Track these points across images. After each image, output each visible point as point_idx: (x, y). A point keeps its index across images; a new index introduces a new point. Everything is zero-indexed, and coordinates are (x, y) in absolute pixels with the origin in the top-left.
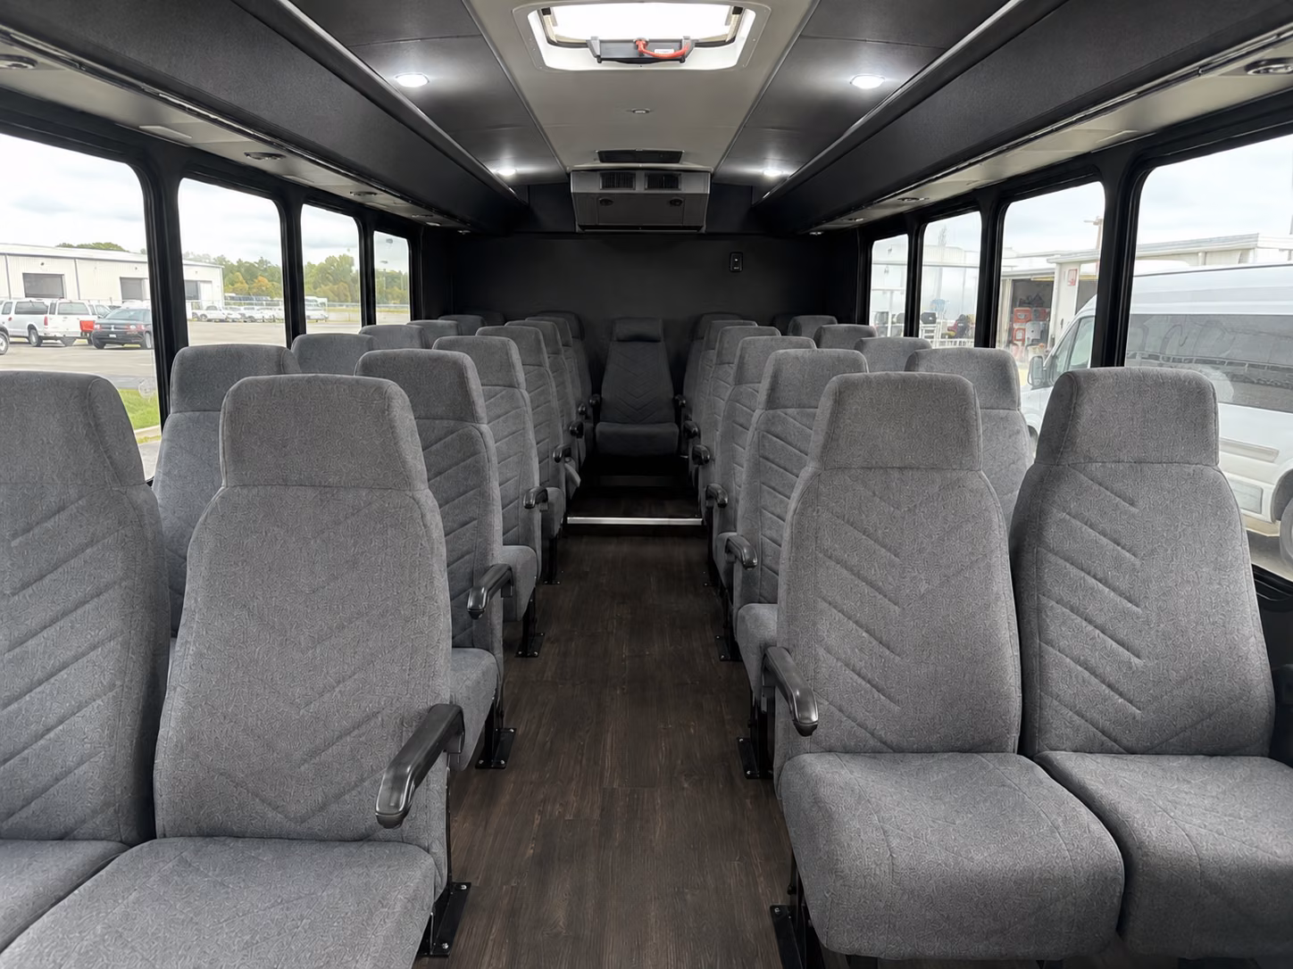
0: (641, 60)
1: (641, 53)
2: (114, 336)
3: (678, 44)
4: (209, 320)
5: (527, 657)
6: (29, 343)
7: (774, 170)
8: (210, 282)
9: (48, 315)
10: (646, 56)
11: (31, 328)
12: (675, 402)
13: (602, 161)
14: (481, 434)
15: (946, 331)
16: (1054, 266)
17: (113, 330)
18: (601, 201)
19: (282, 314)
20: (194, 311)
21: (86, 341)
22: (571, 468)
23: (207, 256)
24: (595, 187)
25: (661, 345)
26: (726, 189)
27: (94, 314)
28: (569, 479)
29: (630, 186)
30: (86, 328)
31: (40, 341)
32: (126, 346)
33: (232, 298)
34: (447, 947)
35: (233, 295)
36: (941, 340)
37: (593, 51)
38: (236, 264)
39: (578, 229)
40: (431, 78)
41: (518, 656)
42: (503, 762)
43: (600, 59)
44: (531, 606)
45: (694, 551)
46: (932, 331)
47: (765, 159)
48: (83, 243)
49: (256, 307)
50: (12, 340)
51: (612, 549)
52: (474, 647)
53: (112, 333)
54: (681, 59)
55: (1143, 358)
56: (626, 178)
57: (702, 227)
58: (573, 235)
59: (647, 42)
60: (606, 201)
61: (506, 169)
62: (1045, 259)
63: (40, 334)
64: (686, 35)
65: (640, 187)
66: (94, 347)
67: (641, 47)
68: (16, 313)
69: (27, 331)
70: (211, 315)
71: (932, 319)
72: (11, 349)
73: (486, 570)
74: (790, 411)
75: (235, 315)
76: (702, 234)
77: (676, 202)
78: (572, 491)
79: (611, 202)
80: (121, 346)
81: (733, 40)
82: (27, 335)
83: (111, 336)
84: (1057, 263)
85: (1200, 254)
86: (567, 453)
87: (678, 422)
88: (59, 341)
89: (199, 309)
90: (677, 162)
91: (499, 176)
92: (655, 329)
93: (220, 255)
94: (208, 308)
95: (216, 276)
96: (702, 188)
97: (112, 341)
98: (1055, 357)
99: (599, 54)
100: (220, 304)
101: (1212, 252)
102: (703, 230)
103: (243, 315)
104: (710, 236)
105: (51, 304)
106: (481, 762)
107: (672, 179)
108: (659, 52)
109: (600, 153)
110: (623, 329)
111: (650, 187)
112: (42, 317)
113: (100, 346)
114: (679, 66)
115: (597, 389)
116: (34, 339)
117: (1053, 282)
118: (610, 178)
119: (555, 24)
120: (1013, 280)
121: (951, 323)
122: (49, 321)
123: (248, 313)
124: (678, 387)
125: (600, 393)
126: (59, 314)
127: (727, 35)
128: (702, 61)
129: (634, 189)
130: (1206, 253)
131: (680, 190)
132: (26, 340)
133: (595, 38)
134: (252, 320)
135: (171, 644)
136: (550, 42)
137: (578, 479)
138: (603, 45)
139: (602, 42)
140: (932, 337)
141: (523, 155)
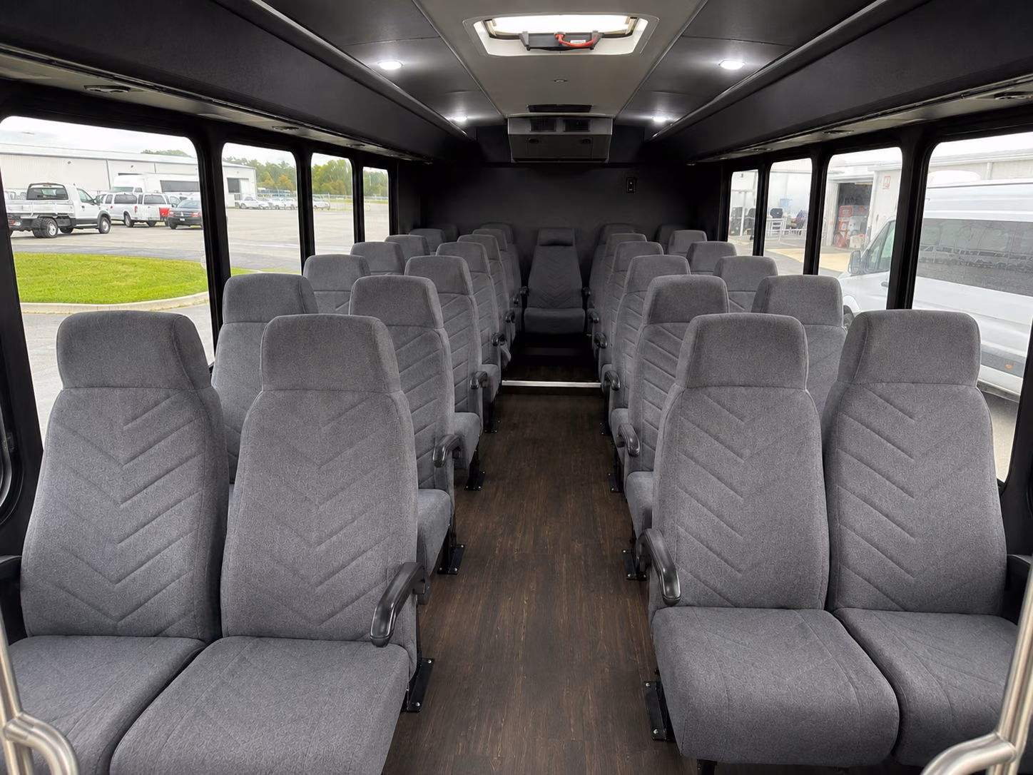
0: (560, 48)
1: (560, 43)
2: (184, 220)
3: (589, 36)
4: (247, 208)
5: (473, 490)
6: (125, 224)
7: (661, 118)
8: (248, 179)
9: (137, 205)
10: (564, 45)
11: (126, 214)
12: (583, 292)
13: (531, 112)
14: (439, 335)
15: (789, 223)
16: (873, 173)
17: (182, 215)
18: (530, 141)
19: (296, 204)
20: (237, 201)
21: (163, 224)
22: (505, 348)
23: (244, 160)
24: (527, 130)
25: (573, 249)
26: (624, 129)
27: (169, 203)
28: (503, 356)
29: (553, 129)
30: (164, 212)
31: (133, 224)
32: (192, 227)
33: (263, 191)
34: (419, 705)
35: (264, 189)
36: (785, 230)
37: (523, 41)
38: (265, 165)
39: (513, 161)
40: (403, 63)
41: (466, 489)
42: (456, 569)
43: (529, 48)
44: (476, 455)
45: (592, 406)
46: (779, 224)
47: (653, 110)
48: (159, 150)
49: (281, 199)
50: (113, 222)
51: (533, 405)
52: (434, 488)
53: (182, 217)
54: (591, 47)
55: (938, 250)
56: (549, 123)
57: (605, 159)
58: (508, 164)
59: (564, 35)
60: (533, 140)
61: (460, 117)
62: (867, 167)
63: (132, 219)
64: (596, 29)
65: (560, 130)
66: (169, 227)
67: (560, 39)
68: (115, 203)
69: (123, 216)
70: (248, 204)
71: (778, 213)
72: (112, 228)
73: (444, 436)
74: (665, 325)
75: (266, 204)
76: (605, 164)
77: (587, 141)
78: (506, 364)
79: (538, 142)
80: (188, 227)
81: (630, 34)
82: (123, 219)
83: (181, 220)
84: (875, 171)
85: (988, 164)
86: (502, 338)
87: (585, 307)
88: (145, 223)
89: (240, 199)
90: (588, 112)
91: (453, 122)
92: (568, 236)
93: (253, 159)
94: (247, 199)
95: (251, 174)
96: (608, 130)
97: (182, 223)
98: (869, 252)
99: (527, 43)
100: (254, 196)
101: (999, 162)
102: (607, 161)
103: (270, 204)
104: (612, 165)
105: (140, 196)
106: (441, 569)
107: (583, 124)
108: (573, 42)
109: (530, 107)
110: (545, 236)
111: (566, 131)
112: (134, 205)
113: (173, 228)
114: (588, 52)
115: (525, 282)
116: (128, 222)
117: (872, 186)
118: (537, 123)
119: (495, 25)
120: (841, 184)
121: (794, 216)
122: (138, 210)
123: (275, 203)
124: (586, 282)
125: (527, 286)
126: (145, 203)
127: (626, 30)
128: (606, 49)
129: (555, 131)
130: (993, 163)
131: (589, 131)
132: (123, 223)
133: (524, 33)
134: (277, 208)
135: (230, 490)
136: (491, 36)
137: (509, 356)
138: (531, 37)
139: (530, 35)
140: (779, 228)
141: (473, 106)
